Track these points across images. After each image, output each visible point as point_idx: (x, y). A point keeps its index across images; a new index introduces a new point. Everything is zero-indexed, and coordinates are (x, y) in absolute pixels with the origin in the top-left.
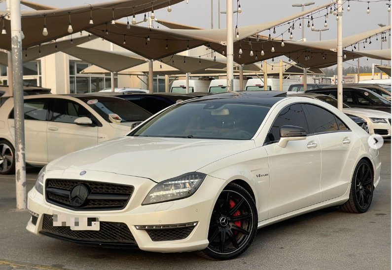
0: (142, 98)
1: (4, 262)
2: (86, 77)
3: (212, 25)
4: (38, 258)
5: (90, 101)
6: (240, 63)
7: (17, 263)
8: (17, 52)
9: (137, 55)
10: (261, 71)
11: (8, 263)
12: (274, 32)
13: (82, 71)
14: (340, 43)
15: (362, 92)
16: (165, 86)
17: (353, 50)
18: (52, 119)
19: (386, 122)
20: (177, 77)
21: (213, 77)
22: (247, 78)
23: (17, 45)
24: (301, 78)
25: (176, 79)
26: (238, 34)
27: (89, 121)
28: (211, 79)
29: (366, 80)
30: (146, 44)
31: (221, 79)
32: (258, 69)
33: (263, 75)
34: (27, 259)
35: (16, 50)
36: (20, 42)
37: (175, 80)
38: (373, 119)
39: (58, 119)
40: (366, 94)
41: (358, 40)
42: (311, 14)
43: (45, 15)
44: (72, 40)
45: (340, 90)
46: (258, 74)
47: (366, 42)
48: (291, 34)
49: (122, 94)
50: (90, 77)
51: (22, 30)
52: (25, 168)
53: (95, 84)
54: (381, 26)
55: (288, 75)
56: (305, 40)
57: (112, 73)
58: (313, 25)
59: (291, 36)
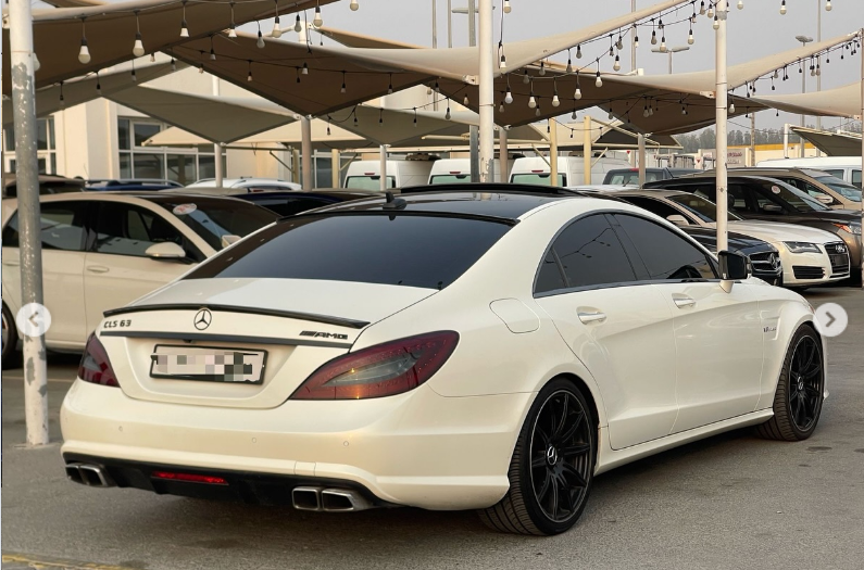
0: (291, 200)
1: (15, 558)
2: (155, 155)
3: (435, 40)
4: (89, 548)
5: (179, 207)
6: (502, 125)
7: (44, 559)
8: (25, 99)
9: (276, 105)
10: (543, 140)
11: (24, 560)
12: (579, 55)
13: (147, 141)
14: (723, 79)
15: (765, 186)
16: (331, 173)
17: (748, 95)
18: (94, 248)
19: (820, 252)
20: (357, 154)
21: (438, 155)
22: (515, 155)
23: (25, 85)
24: (629, 155)
25: (357, 157)
26: (503, 59)
27: (179, 251)
28: (433, 159)
29: (770, 160)
30: (298, 81)
31: (456, 157)
32: (538, 136)
33: (548, 149)
34: (63, 551)
35: (22, 96)
36: (30, 78)
37: (354, 160)
38: (792, 244)
39: (104, 247)
40: (776, 190)
41: (760, 73)
42: (658, 14)
43: (83, 18)
44: (133, 72)
45: (722, 183)
46: (536, 146)
47: (776, 76)
48: (617, 59)
49: (246, 192)
50: (165, 153)
51: (35, 51)
52: (45, 356)
53: (176, 169)
54: (803, 40)
55: (603, 148)
56: (641, 72)
57: (216, 146)
58: (663, 40)
59: (618, 63)
